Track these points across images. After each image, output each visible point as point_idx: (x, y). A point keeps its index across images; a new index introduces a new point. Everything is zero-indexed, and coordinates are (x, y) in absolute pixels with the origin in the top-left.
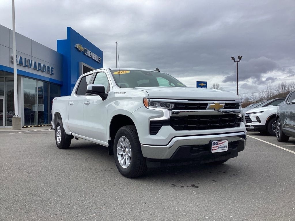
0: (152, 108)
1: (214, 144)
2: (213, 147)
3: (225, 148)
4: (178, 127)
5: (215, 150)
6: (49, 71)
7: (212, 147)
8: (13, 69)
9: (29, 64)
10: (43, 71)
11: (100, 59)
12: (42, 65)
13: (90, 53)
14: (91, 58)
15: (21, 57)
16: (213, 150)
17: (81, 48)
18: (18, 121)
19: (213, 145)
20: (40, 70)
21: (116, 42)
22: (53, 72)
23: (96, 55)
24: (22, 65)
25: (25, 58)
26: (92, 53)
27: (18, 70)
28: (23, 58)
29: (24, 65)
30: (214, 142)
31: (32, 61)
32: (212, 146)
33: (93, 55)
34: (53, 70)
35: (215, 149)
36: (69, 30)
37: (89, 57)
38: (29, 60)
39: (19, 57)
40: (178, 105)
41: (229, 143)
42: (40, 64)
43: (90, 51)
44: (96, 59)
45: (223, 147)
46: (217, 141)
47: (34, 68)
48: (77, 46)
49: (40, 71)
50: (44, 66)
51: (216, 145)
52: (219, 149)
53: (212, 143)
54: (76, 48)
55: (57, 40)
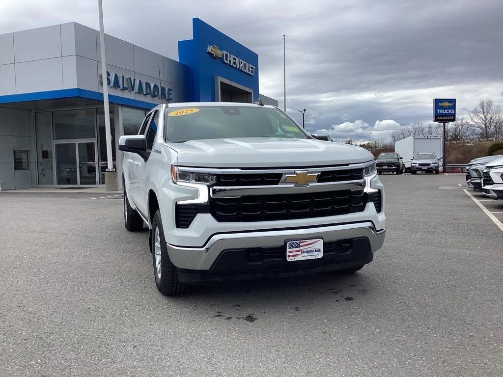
0: (182, 184)
1: (292, 246)
2: (291, 252)
3: (316, 253)
4: (223, 216)
5: (295, 256)
6: (163, 94)
7: (287, 252)
8: (102, 95)
9: (130, 86)
10: (154, 96)
11: (252, 68)
12: (152, 86)
13: (234, 59)
14: (236, 68)
15: (116, 75)
16: (289, 256)
17: (218, 52)
18: (113, 178)
19: (290, 248)
20: (149, 94)
21: (284, 36)
22: (170, 97)
23: (244, 62)
24: (119, 87)
25: (123, 76)
26: (237, 59)
27: (110, 96)
28: (120, 75)
29: (122, 87)
30: (293, 243)
31: (134, 80)
32: (288, 250)
33: (240, 63)
34: (170, 92)
35: (293, 255)
36: (197, 23)
37: (232, 66)
38: (130, 78)
39: (114, 75)
40: (222, 179)
41: (325, 244)
42: (148, 85)
43: (234, 57)
44: (245, 69)
45: (312, 251)
46: (297, 242)
47: (139, 90)
48: (210, 49)
49: (149, 96)
50: (156, 86)
51: (296, 247)
52: (303, 254)
53: (288, 244)
54: (209, 53)
55: (179, 42)
